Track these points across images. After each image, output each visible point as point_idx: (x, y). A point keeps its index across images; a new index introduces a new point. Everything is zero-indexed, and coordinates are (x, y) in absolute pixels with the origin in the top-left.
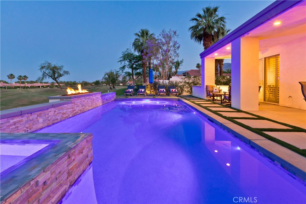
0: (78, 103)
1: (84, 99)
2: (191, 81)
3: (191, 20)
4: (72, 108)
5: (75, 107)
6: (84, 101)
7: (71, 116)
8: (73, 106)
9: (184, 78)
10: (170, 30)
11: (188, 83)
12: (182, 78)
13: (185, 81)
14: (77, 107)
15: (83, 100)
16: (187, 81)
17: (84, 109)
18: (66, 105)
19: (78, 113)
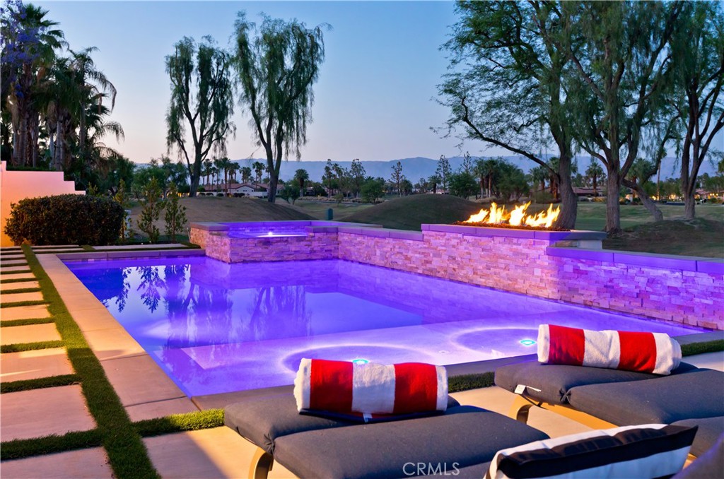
0: (440, 248)
1: (456, 241)
4: (423, 253)
5: (431, 255)
6: (454, 246)
7: (420, 271)
8: (427, 251)
14: (435, 255)
15: (454, 242)
17: (454, 269)
18: (411, 242)
19: (439, 275)
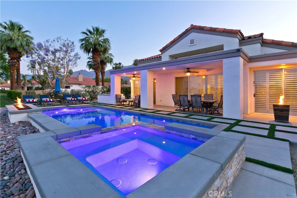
2: (90, 90)
3: (81, 33)
9: (85, 87)
10: (67, 39)
11: (88, 91)
12: (83, 87)
13: (86, 90)
16: (87, 90)
